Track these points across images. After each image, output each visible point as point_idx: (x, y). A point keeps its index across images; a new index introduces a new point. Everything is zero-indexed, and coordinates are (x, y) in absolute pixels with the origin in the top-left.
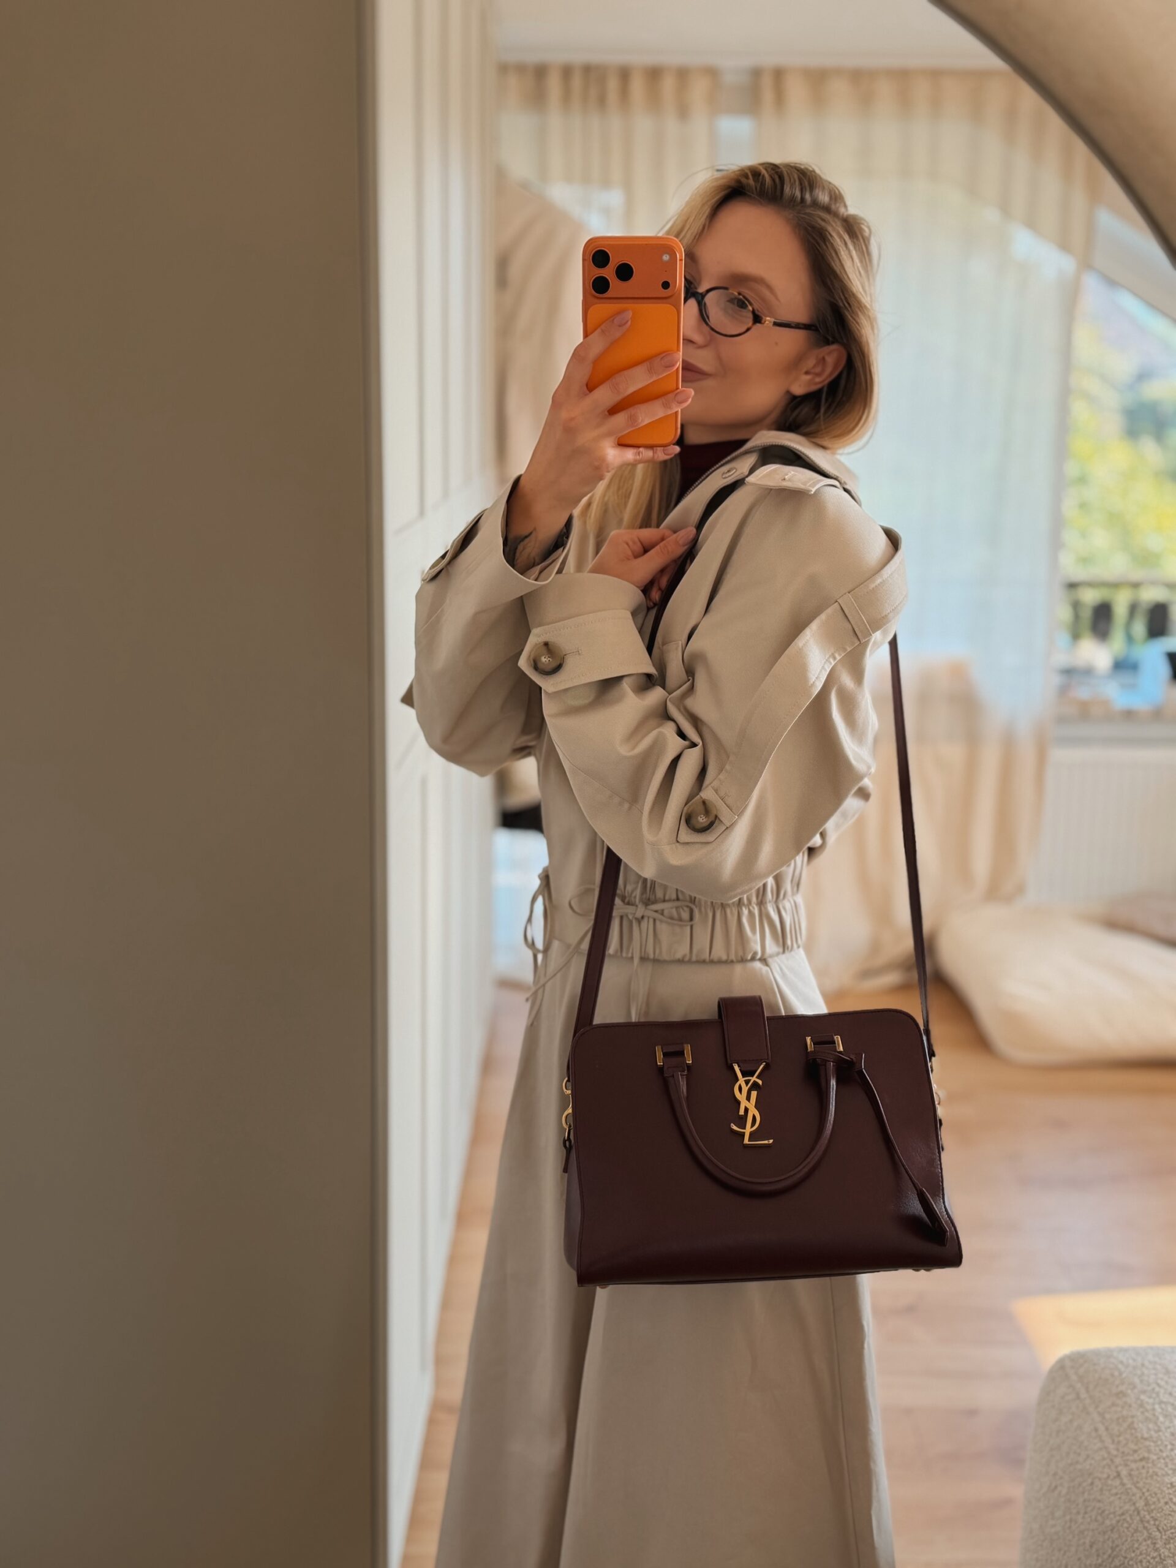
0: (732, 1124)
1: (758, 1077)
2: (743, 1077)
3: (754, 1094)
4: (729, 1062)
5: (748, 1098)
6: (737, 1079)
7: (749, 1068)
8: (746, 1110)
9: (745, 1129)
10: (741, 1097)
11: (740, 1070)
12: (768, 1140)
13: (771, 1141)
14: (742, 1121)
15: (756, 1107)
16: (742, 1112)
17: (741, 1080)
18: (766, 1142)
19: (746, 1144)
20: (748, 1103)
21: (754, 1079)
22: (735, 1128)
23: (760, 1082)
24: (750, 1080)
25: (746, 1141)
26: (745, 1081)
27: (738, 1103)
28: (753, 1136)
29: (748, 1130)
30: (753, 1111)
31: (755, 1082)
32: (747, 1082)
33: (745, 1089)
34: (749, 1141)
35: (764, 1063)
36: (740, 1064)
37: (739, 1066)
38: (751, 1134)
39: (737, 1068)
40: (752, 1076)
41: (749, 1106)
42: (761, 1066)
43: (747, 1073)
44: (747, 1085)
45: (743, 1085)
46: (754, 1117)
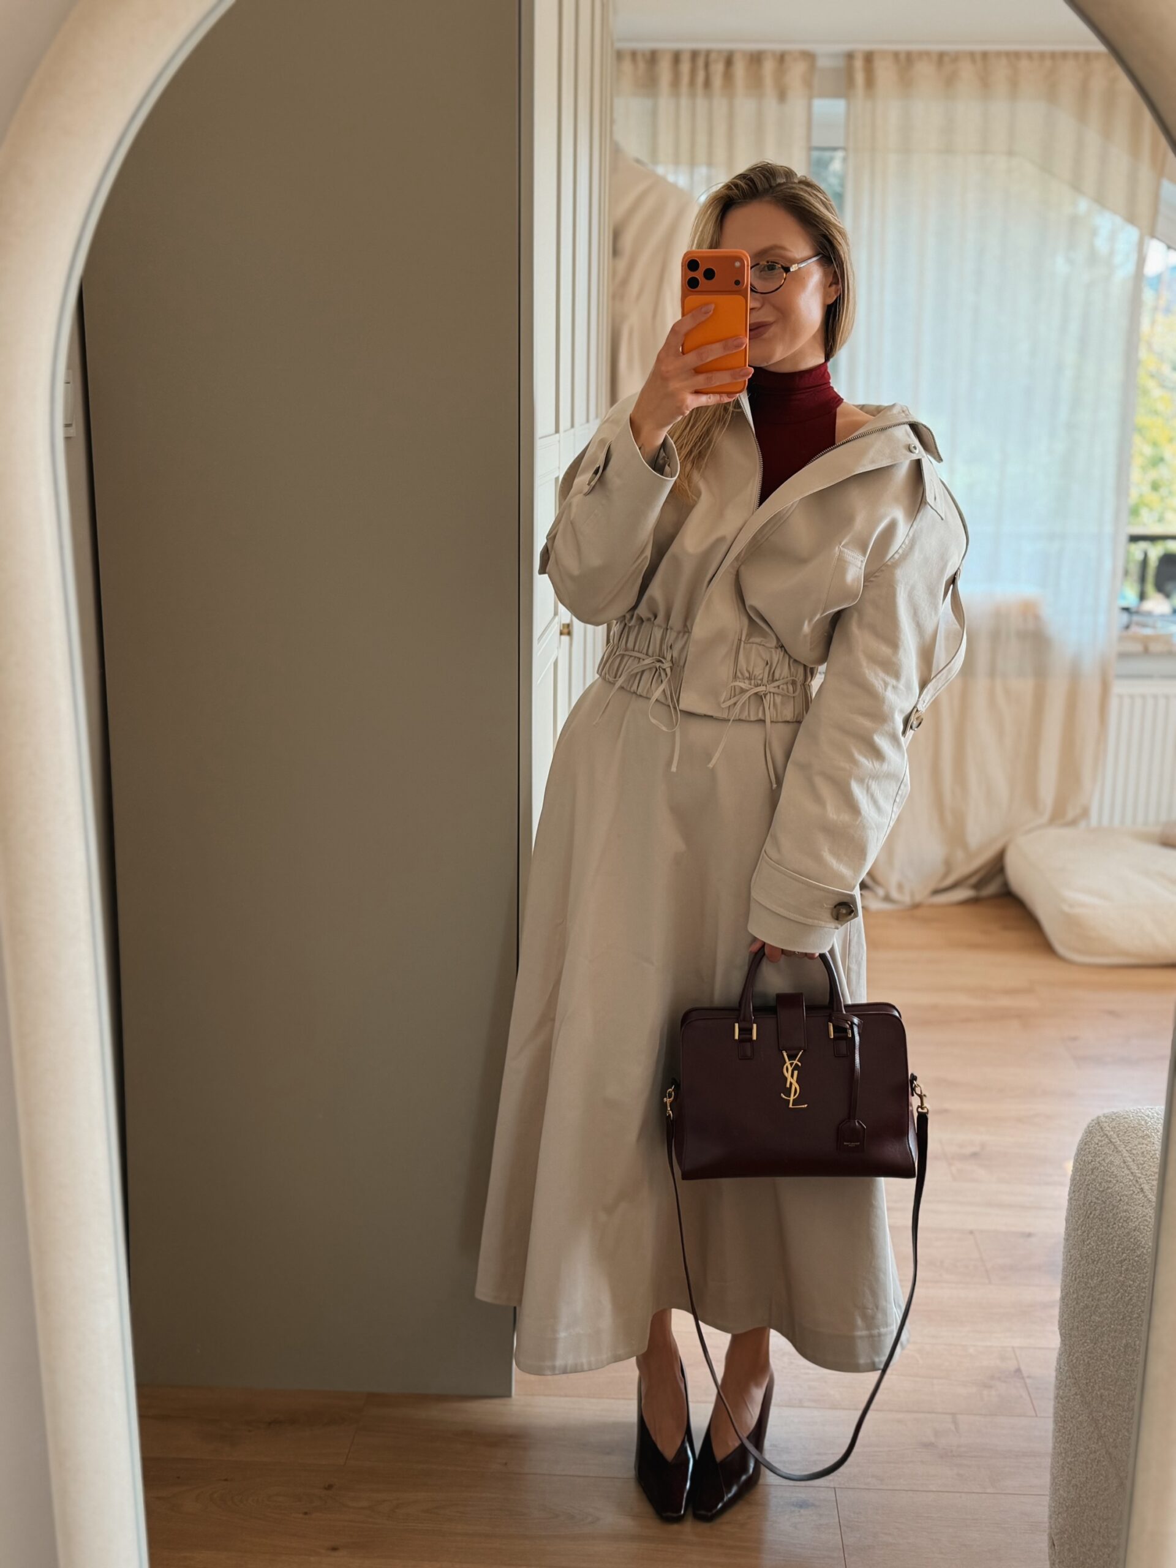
0: (781, 1094)
1: (798, 1061)
2: (789, 1061)
3: (796, 1072)
4: (780, 1050)
5: (792, 1076)
6: (785, 1062)
7: (792, 1053)
8: (791, 1084)
9: (790, 1097)
10: (788, 1075)
11: (787, 1055)
13: (806, 1106)
14: (788, 1092)
15: (797, 1082)
16: (788, 1085)
17: (788, 1063)
18: (803, 1106)
19: (791, 1109)
20: (792, 1080)
21: (795, 1062)
22: (784, 1097)
23: (800, 1064)
24: (793, 1063)
25: (791, 1106)
27: (786, 1079)
28: (795, 1102)
29: (792, 1098)
30: (795, 1085)
31: (796, 1064)
32: (791, 1064)
33: (790, 1069)
34: (793, 1105)
35: (804, 1050)
38: (794, 1100)
39: (785, 1054)
40: (795, 1060)
41: (792, 1081)
42: (801, 1053)
43: (792, 1057)
44: (791, 1066)
45: (789, 1066)
46: (796, 1089)
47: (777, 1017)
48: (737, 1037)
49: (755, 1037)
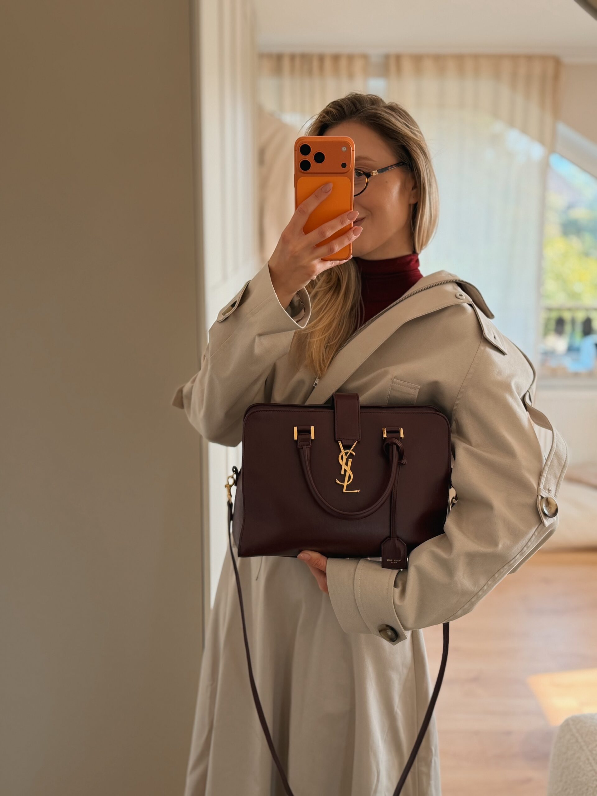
0: (337, 480)
1: (352, 450)
2: (344, 450)
3: (350, 461)
4: (336, 439)
5: (347, 464)
6: (341, 452)
7: (348, 443)
8: (345, 471)
9: (344, 482)
10: (343, 463)
11: (342, 445)
12: (356, 489)
13: (359, 491)
14: (342, 478)
15: (351, 469)
16: (342, 473)
17: (343, 452)
18: (355, 491)
19: (345, 493)
20: (346, 467)
21: (350, 451)
22: (338, 482)
23: (354, 454)
24: (348, 452)
25: (344, 491)
26: (345, 453)
27: (341, 466)
28: (348, 487)
29: (346, 484)
30: (349, 472)
31: (351, 454)
32: (346, 453)
33: (345, 458)
34: (346, 491)
35: (357, 442)
36: (343, 441)
37: (342, 443)
38: (347, 486)
40: (349, 449)
41: (347, 469)
42: (355, 443)
43: (347, 447)
44: (346, 455)
45: (344, 456)
46: (350, 476)
47: (334, 412)
48: (295, 439)
49: (313, 437)
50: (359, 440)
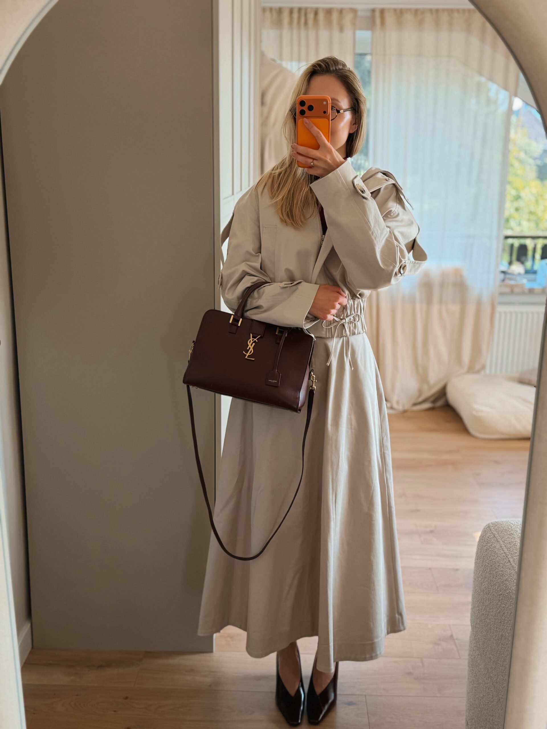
0: (244, 351)
1: (257, 339)
3: (254, 344)
4: (250, 333)
5: (251, 345)
6: (250, 338)
7: (255, 335)
8: (250, 348)
10: (249, 344)
12: (253, 358)
14: (247, 351)
15: (253, 348)
16: (248, 349)
17: (251, 339)
18: (252, 359)
19: (246, 359)
20: (251, 346)
21: (255, 339)
22: (244, 353)
23: (257, 341)
24: (254, 340)
25: (246, 357)
27: (248, 345)
29: (248, 354)
30: (251, 349)
31: (255, 341)
32: (253, 340)
34: (247, 357)
38: (249, 355)
39: (251, 335)
40: (255, 338)
41: (251, 347)
42: (259, 336)
44: (252, 341)
45: (251, 341)
46: (251, 351)
48: (231, 322)
49: (239, 325)
50: (262, 336)
